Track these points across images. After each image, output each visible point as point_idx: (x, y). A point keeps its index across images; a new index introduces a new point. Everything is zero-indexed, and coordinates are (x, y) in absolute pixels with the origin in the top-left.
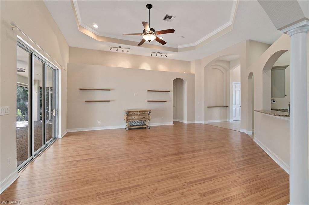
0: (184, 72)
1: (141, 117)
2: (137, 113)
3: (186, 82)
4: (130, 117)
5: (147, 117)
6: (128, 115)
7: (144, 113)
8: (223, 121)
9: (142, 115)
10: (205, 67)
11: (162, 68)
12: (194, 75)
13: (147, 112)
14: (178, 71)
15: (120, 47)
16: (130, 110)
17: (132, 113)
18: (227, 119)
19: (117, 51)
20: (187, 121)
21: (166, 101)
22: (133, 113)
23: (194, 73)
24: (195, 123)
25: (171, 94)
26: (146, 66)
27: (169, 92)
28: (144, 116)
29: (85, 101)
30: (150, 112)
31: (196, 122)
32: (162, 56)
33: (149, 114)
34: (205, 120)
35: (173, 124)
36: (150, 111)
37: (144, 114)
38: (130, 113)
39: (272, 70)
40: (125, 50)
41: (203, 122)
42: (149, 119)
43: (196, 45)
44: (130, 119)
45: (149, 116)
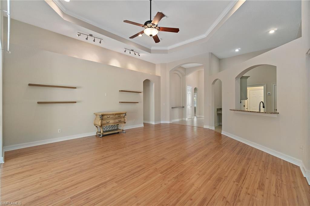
0: (151, 74)
1: (117, 121)
2: (112, 116)
3: (154, 84)
4: (104, 122)
5: (122, 120)
6: (102, 119)
7: (119, 115)
8: (181, 119)
9: (118, 118)
10: (170, 71)
11: (131, 67)
12: (159, 77)
13: (122, 115)
14: (146, 72)
15: (91, 35)
16: (105, 113)
17: (106, 117)
18: (183, 118)
19: (87, 39)
20: (155, 122)
21: (138, 103)
22: (108, 116)
23: (160, 76)
24: (160, 124)
25: (142, 94)
26: (115, 63)
27: (140, 93)
28: (120, 120)
29: (38, 103)
30: (126, 115)
31: (162, 122)
32: (135, 55)
33: (124, 117)
34: (170, 120)
35: (143, 126)
36: (125, 113)
37: (120, 117)
38: (104, 117)
39: (241, 79)
40: (97, 41)
41: (168, 122)
42: (125, 123)
43: (168, 49)
44: (104, 124)
45: (124, 119)
